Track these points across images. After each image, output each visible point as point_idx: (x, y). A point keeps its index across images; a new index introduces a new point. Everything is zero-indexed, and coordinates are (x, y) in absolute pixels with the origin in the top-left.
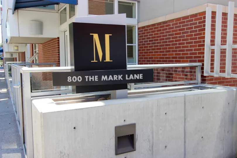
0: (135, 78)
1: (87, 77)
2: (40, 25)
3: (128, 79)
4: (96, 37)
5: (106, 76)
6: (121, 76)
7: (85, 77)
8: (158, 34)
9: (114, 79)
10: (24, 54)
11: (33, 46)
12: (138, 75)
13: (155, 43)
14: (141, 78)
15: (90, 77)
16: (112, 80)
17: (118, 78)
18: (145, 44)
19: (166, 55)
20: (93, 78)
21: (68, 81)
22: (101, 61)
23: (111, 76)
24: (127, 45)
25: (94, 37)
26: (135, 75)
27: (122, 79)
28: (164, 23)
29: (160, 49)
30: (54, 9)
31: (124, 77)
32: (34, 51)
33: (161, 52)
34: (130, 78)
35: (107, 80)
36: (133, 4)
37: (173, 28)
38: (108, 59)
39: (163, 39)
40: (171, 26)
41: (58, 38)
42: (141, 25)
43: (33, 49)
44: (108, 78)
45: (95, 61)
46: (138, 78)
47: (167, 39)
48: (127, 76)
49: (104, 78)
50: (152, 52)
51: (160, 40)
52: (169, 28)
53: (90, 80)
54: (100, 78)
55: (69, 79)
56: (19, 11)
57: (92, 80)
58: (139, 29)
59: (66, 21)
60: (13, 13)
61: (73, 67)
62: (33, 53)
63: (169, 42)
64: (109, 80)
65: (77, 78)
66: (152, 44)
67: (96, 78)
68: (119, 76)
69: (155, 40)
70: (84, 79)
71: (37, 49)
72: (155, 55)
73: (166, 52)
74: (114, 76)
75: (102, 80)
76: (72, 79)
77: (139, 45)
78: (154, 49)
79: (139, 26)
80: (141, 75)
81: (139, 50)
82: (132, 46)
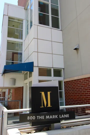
0: (65, 117)
1: (38, 117)
2: (14, 81)
3: (61, 117)
4: (43, 93)
5: (49, 116)
6: (57, 115)
7: (37, 116)
8: (75, 85)
9: (53, 118)
10: (4, 93)
11: (10, 90)
12: (66, 115)
13: (74, 90)
14: (68, 117)
15: (40, 116)
16: (52, 118)
17: (55, 117)
18: (68, 91)
19: (80, 97)
20: (41, 117)
21: (28, 119)
22: (45, 106)
23: (51, 116)
24: (59, 91)
25: (42, 94)
26: (65, 115)
27: (57, 118)
28: (78, 80)
29: (77, 94)
30: (21, 72)
31: (58, 116)
32: (10, 92)
33: (77, 95)
34: (62, 117)
35: (49, 118)
36: (61, 70)
37: (82, 83)
38: (49, 105)
39: (78, 88)
40: (82, 82)
41: (23, 87)
42: (66, 80)
43: (9, 91)
44: (50, 117)
45: (42, 107)
46: (66, 117)
47: (80, 88)
48: (60, 115)
49: (48, 117)
50: (72, 95)
51: (77, 89)
52: (81, 83)
53: (40, 119)
54: (45, 117)
55: (28, 118)
56: (5, 74)
57: (41, 118)
58: (64, 82)
59: (27, 78)
60: (2, 76)
61: (31, 109)
62: (9, 93)
63: (82, 90)
64: (50, 118)
65: (33, 117)
66: (72, 90)
67: (43, 117)
68: (56, 115)
69: (74, 89)
70: (36, 118)
71: (12, 91)
72: (74, 97)
73: (80, 95)
74: (53, 116)
75: (46, 118)
76: (30, 118)
77: (65, 91)
78: (74, 94)
79: (65, 81)
80: (68, 115)
81: (65, 94)
82: (61, 92)
